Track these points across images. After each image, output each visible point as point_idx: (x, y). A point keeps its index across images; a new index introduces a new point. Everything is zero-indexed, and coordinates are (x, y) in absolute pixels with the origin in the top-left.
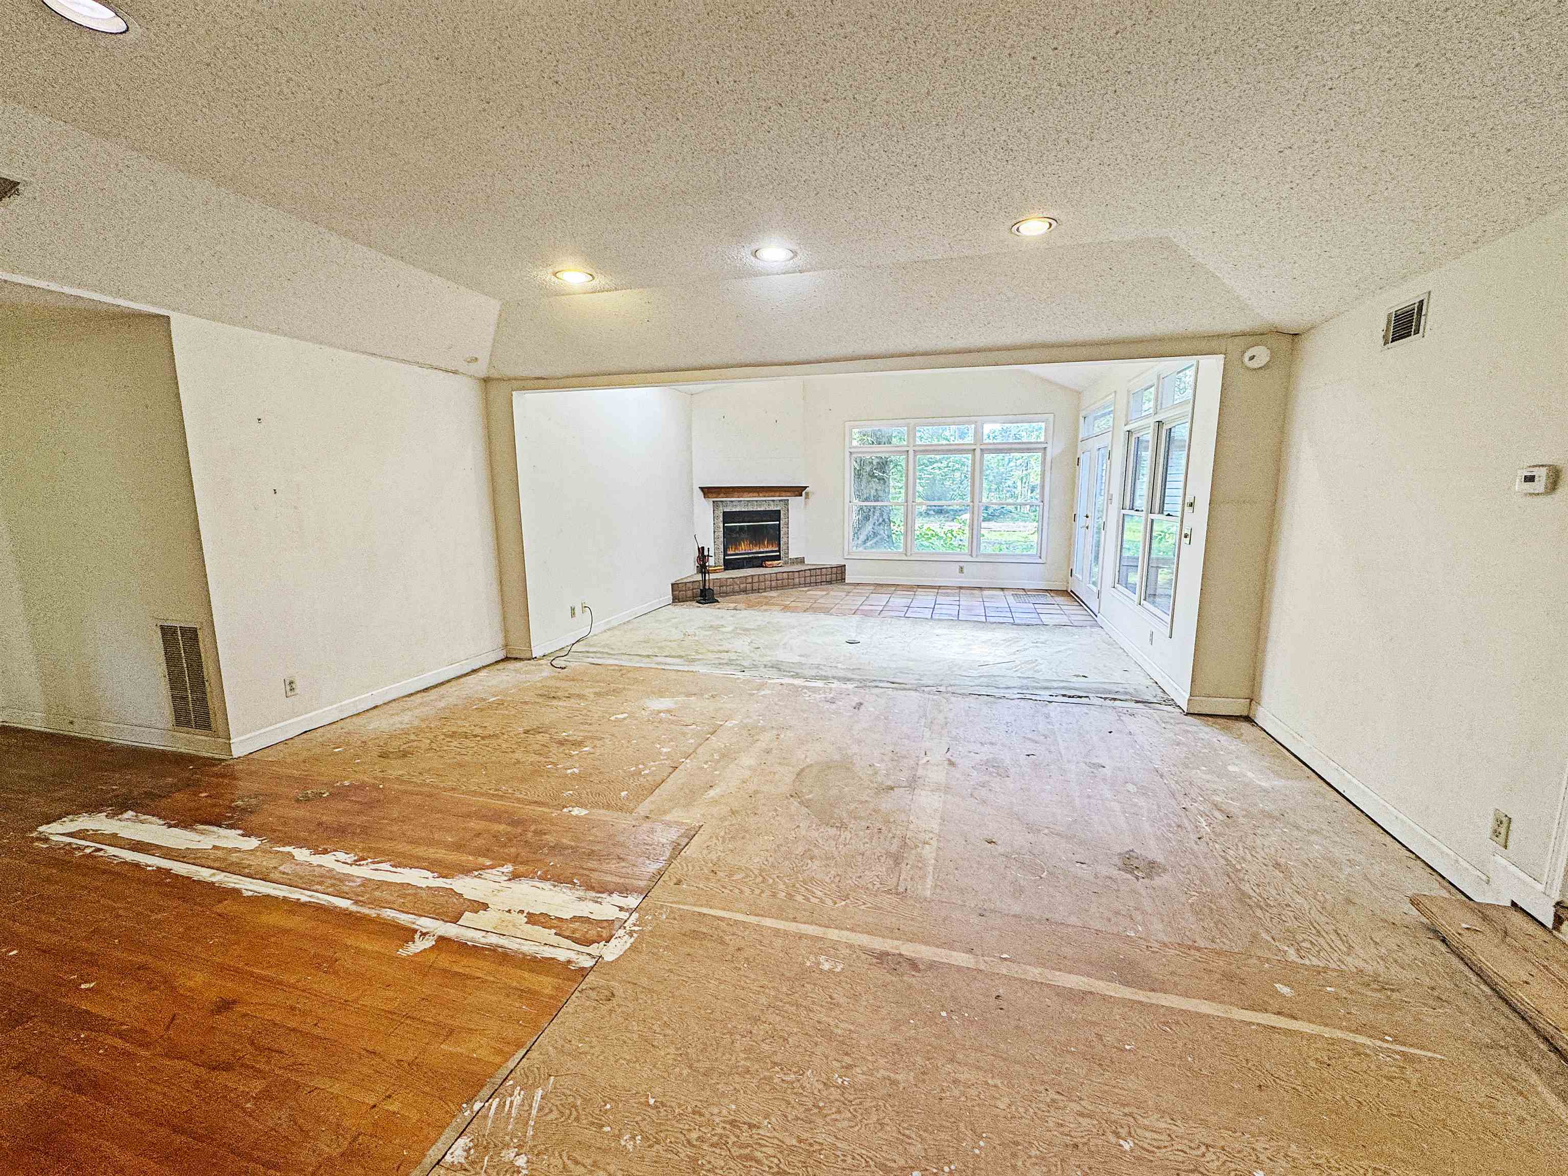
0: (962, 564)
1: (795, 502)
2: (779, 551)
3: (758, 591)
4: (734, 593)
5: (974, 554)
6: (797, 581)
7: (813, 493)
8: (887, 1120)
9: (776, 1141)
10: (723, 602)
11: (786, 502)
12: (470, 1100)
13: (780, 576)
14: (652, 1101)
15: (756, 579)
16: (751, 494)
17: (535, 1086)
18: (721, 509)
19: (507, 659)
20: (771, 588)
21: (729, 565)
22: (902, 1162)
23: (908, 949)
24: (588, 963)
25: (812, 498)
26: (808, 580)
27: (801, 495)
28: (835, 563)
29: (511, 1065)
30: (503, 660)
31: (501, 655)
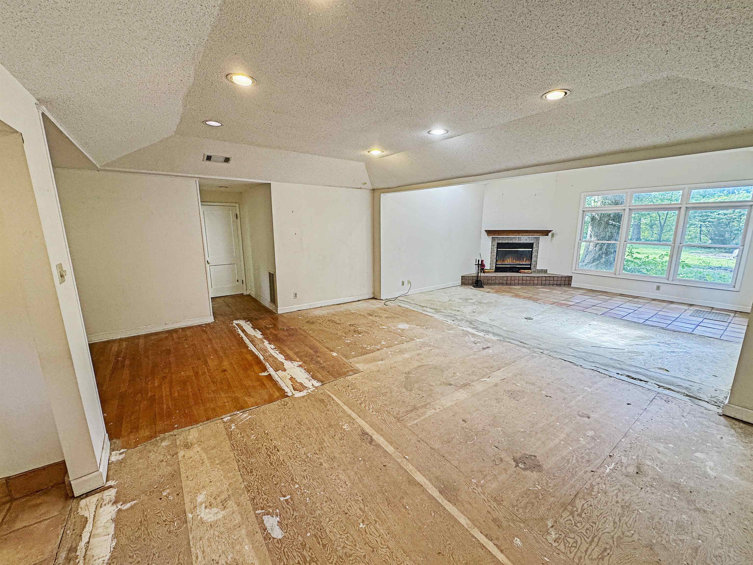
0: (659, 284)
1: (542, 239)
2: (530, 265)
3: (510, 284)
4: (495, 284)
5: (671, 279)
6: (536, 282)
7: (557, 234)
8: (307, 471)
9: (278, 457)
10: (486, 288)
11: (538, 239)
12: (238, 411)
13: (524, 278)
14: (266, 432)
15: (509, 279)
16: (514, 234)
17: (251, 415)
18: (497, 241)
19: (373, 298)
20: (518, 284)
21: (498, 270)
22: (297, 481)
23: (376, 437)
24: (290, 394)
25: (556, 237)
26: (544, 282)
27: (548, 235)
28: (565, 274)
29: (251, 408)
30: (371, 299)
31: (372, 297)
